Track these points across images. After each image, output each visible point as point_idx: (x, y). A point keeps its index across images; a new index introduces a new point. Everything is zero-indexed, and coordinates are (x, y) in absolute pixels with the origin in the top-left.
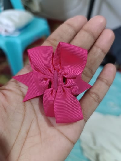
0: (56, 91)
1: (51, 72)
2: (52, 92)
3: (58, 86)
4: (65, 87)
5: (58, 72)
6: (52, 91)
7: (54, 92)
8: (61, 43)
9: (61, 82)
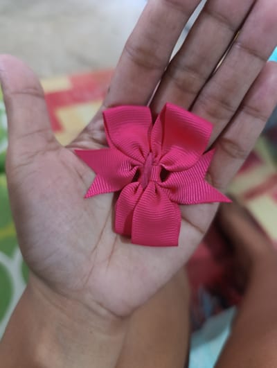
0: (144, 190)
1: (142, 154)
2: (136, 189)
3: (148, 181)
4: (161, 186)
5: (156, 156)
6: (137, 187)
7: (140, 189)
8: (168, 106)
9: (156, 176)
